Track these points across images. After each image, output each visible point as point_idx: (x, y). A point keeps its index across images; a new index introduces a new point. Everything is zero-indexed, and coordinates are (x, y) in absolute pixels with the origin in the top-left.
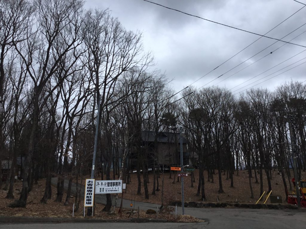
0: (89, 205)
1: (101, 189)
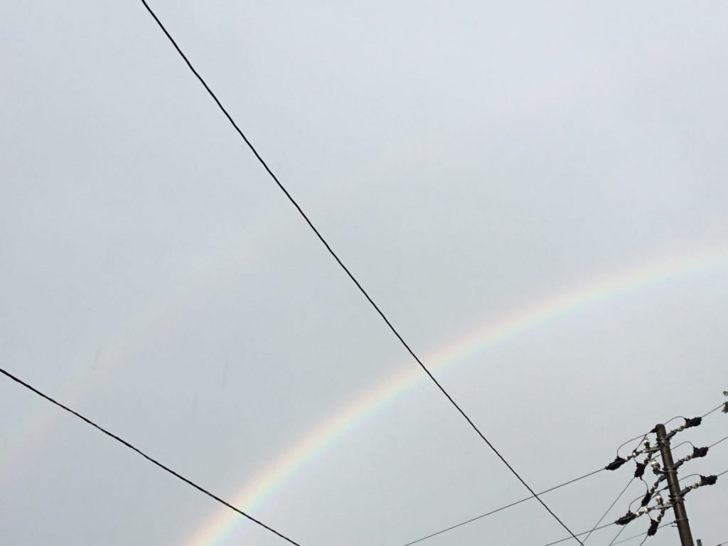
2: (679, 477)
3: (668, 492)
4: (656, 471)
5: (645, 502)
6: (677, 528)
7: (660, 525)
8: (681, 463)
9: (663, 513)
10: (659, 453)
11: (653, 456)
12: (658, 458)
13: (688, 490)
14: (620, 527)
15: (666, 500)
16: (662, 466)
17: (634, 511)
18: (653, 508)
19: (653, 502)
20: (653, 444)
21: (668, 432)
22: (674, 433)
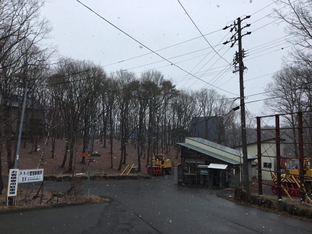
0: (13, 195)
1: (23, 178)
2: (241, 32)
3: (238, 36)
4: (236, 30)
5: (231, 39)
6: (238, 46)
7: (234, 45)
8: (243, 28)
9: (235, 42)
10: (237, 25)
11: (236, 26)
12: (237, 27)
13: (243, 36)
14: (224, 45)
15: (237, 38)
16: (238, 29)
17: (228, 41)
18: (233, 40)
19: (234, 39)
20: (236, 23)
21: (241, 19)
22: (242, 20)
